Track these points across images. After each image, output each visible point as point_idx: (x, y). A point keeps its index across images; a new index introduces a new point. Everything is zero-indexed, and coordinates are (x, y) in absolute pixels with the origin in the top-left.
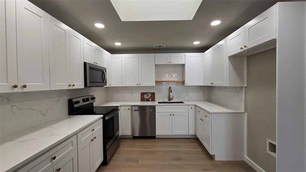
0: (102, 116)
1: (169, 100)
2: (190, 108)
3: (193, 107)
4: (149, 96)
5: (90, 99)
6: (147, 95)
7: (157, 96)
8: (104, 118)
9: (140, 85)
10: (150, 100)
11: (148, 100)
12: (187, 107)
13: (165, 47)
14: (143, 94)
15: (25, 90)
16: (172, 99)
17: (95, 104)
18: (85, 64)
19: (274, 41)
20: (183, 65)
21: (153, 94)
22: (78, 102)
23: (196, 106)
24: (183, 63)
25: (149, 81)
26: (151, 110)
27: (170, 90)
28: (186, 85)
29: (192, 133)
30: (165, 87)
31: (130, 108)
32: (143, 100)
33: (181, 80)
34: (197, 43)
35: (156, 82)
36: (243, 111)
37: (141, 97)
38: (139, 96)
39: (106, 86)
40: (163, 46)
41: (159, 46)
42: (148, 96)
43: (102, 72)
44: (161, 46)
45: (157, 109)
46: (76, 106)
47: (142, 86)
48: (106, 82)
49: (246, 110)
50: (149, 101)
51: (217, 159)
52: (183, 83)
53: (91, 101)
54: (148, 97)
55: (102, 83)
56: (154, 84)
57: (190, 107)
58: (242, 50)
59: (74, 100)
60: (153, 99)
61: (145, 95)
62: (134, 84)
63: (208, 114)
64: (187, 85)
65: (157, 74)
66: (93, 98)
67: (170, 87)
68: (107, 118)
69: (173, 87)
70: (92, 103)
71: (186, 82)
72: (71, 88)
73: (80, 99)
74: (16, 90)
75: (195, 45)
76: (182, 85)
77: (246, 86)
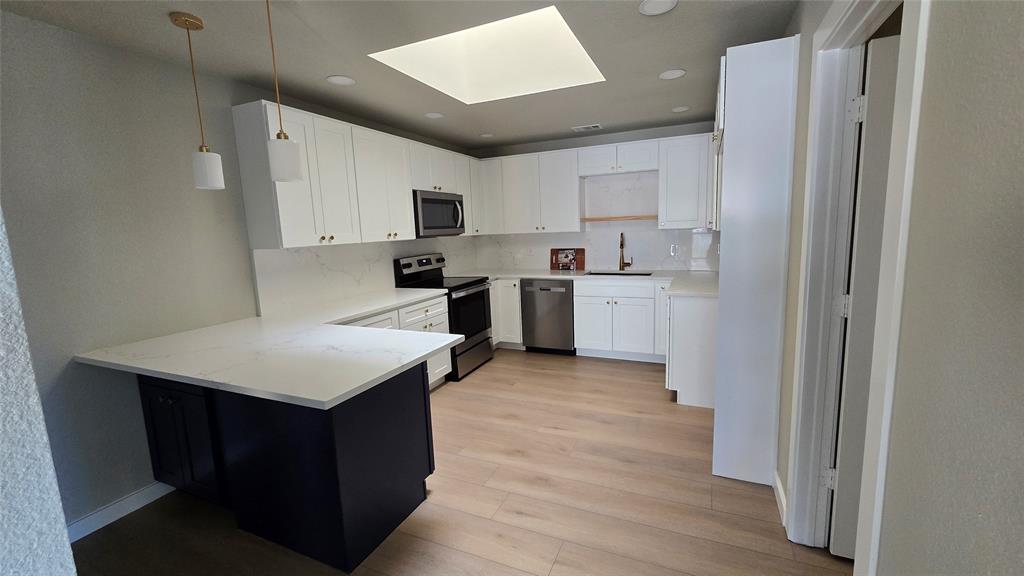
0: (446, 291)
1: (622, 268)
2: (658, 289)
3: (667, 286)
4: (570, 257)
5: (433, 262)
6: (564, 255)
7: (589, 257)
8: (449, 295)
9: (543, 231)
10: (572, 267)
11: (566, 268)
12: (652, 284)
13: (601, 128)
14: (555, 252)
15: (333, 242)
16: (628, 265)
17: (446, 273)
18: (415, 192)
21: (580, 253)
22: (409, 265)
24: (654, 167)
26: (563, 290)
28: (661, 227)
31: (516, 283)
32: (555, 266)
37: (552, 259)
38: (546, 257)
39: (463, 234)
41: (585, 129)
42: (567, 257)
43: (451, 206)
44: (590, 128)
45: (578, 289)
46: (406, 271)
47: (548, 231)
48: (462, 226)
50: (569, 269)
51: (681, 400)
52: (655, 219)
53: (435, 265)
54: (567, 260)
55: (452, 227)
56: (577, 228)
57: (659, 286)
59: (403, 262)
60: (579, 266)
61: (560, 256)
62: (528, 229)
64: (665, 227)
66: (441, 260)
67: (622, 233)
68: (454, 296)
70: (440, 269)
71: (660, 219)
72: (392, 239)
73: (413, 261)
74: (325, 243)
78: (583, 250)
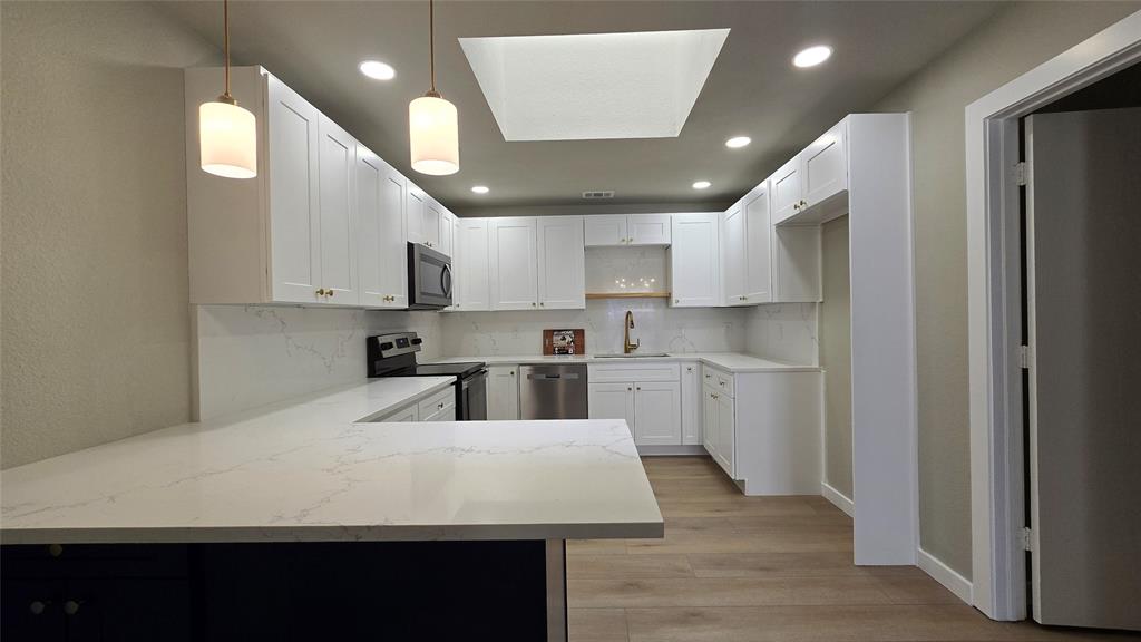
0: (454, 378)
1: (627, 351)
2: (685, 370)
3: (694, 366)
4: (569, 339)
5: (410, 343)
6: (560, 337)
7: (589, 339)
8: (458, 384)
9: (541, 308)
10: (571, 351)
11: (564, 351)
12: (677, 365)
13: (612, 196)
14: (548, 334)
15: (330, 300)
16: (635, 347)
17: (420, 358)
18: (410, 246)
19: (842, 198)
20: (667, 248)
21: (579, 333)
22: (390, 346)
23: (701, 362)
24: (667, 241)
25: (567, 296)
26: (576, 376)
27: (629, 322)
28: (674, 305)
29: (691, 439)
30: (615, 314)
31: (514, 369)
32: (548, 350)
33: (661, 292)
34: (701, 186)
35: (588, 297)
36: (816, 365)
37: (544, 342)
38: (537, 340)
39: (449, 308)
40: (608, 194)
41: (595, 195)
42: (564, 339)
43: (441, 269)
44: (601, 195)
45: (593, 374)
46: (385, 354)
47: (547, 308)
48: (450, 297)
49: (822, 362)
50: (567, 353)
51: (750, 491)
52: (667, 298)
53: (411, 348)
54: (563, 343)
55: (442, 296)
56: (582, 304)
57: (685, 366)
58: (797, 211)
59: (382, 340)
60: (580, 350)
61: (555, 338)
62: (524, 304)
63: (726, 376)
64: (679, 305)
65: (591, 275)
66: (417, 341)
67: (629, 313)
68: (465, 385)
69: (639, 311)
70: (413, 354)
71: (674, 297)
72: (387, 304)
73: (393, 339)
74: (321, 300)
75: (697, 190)
76: (664, 305)
77: (821, 300)
78: (582, 331)
